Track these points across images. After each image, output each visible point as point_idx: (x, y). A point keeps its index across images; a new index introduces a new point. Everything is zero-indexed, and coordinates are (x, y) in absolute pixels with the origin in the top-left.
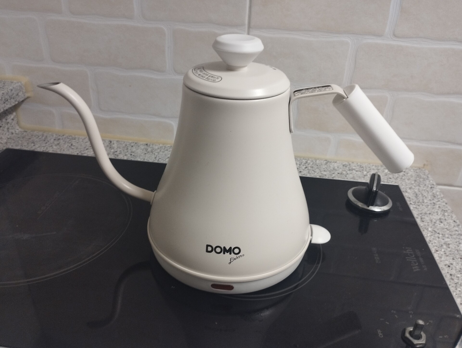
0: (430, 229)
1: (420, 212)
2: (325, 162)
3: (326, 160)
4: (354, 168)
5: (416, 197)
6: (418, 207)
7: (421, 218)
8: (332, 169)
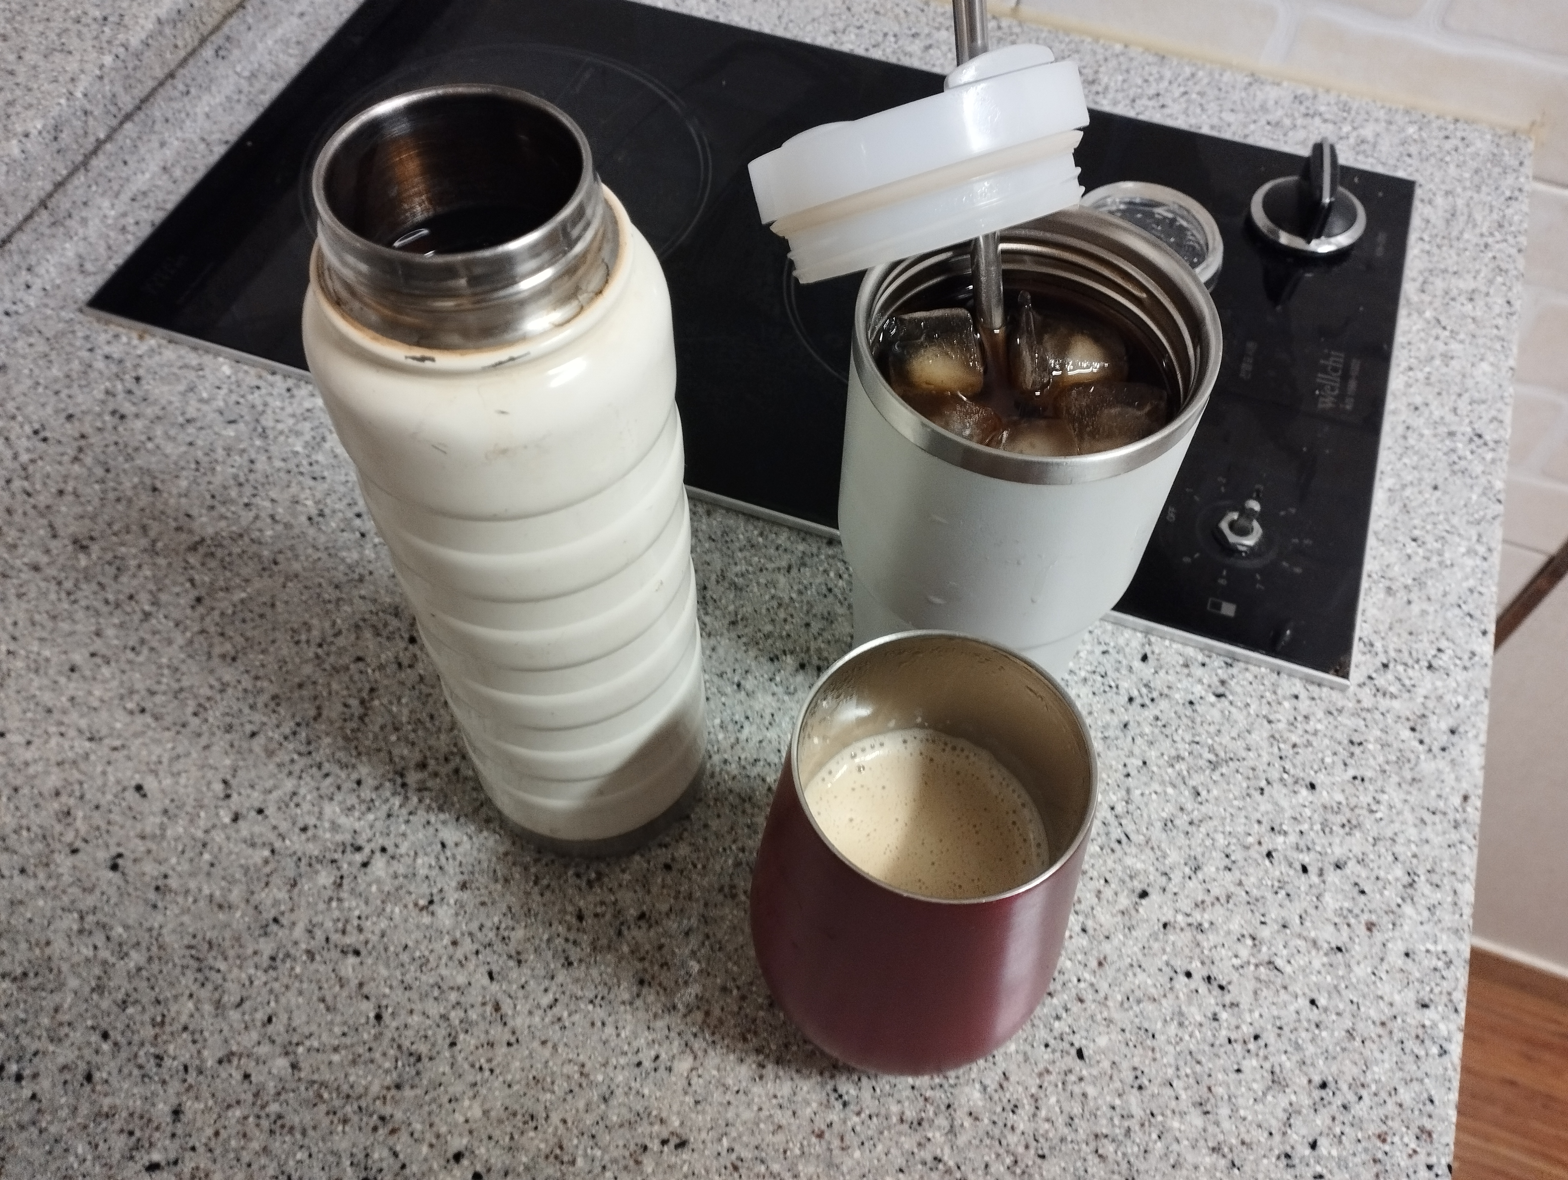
0: (1428, 314)
1: (1430, 266)
2: (1247, 80)
3: (1253, 75)
4: (1322, 109)
5: (1448, 222)
6: (1435, 250)
7: (1424, 282)
8: (1257, 105)
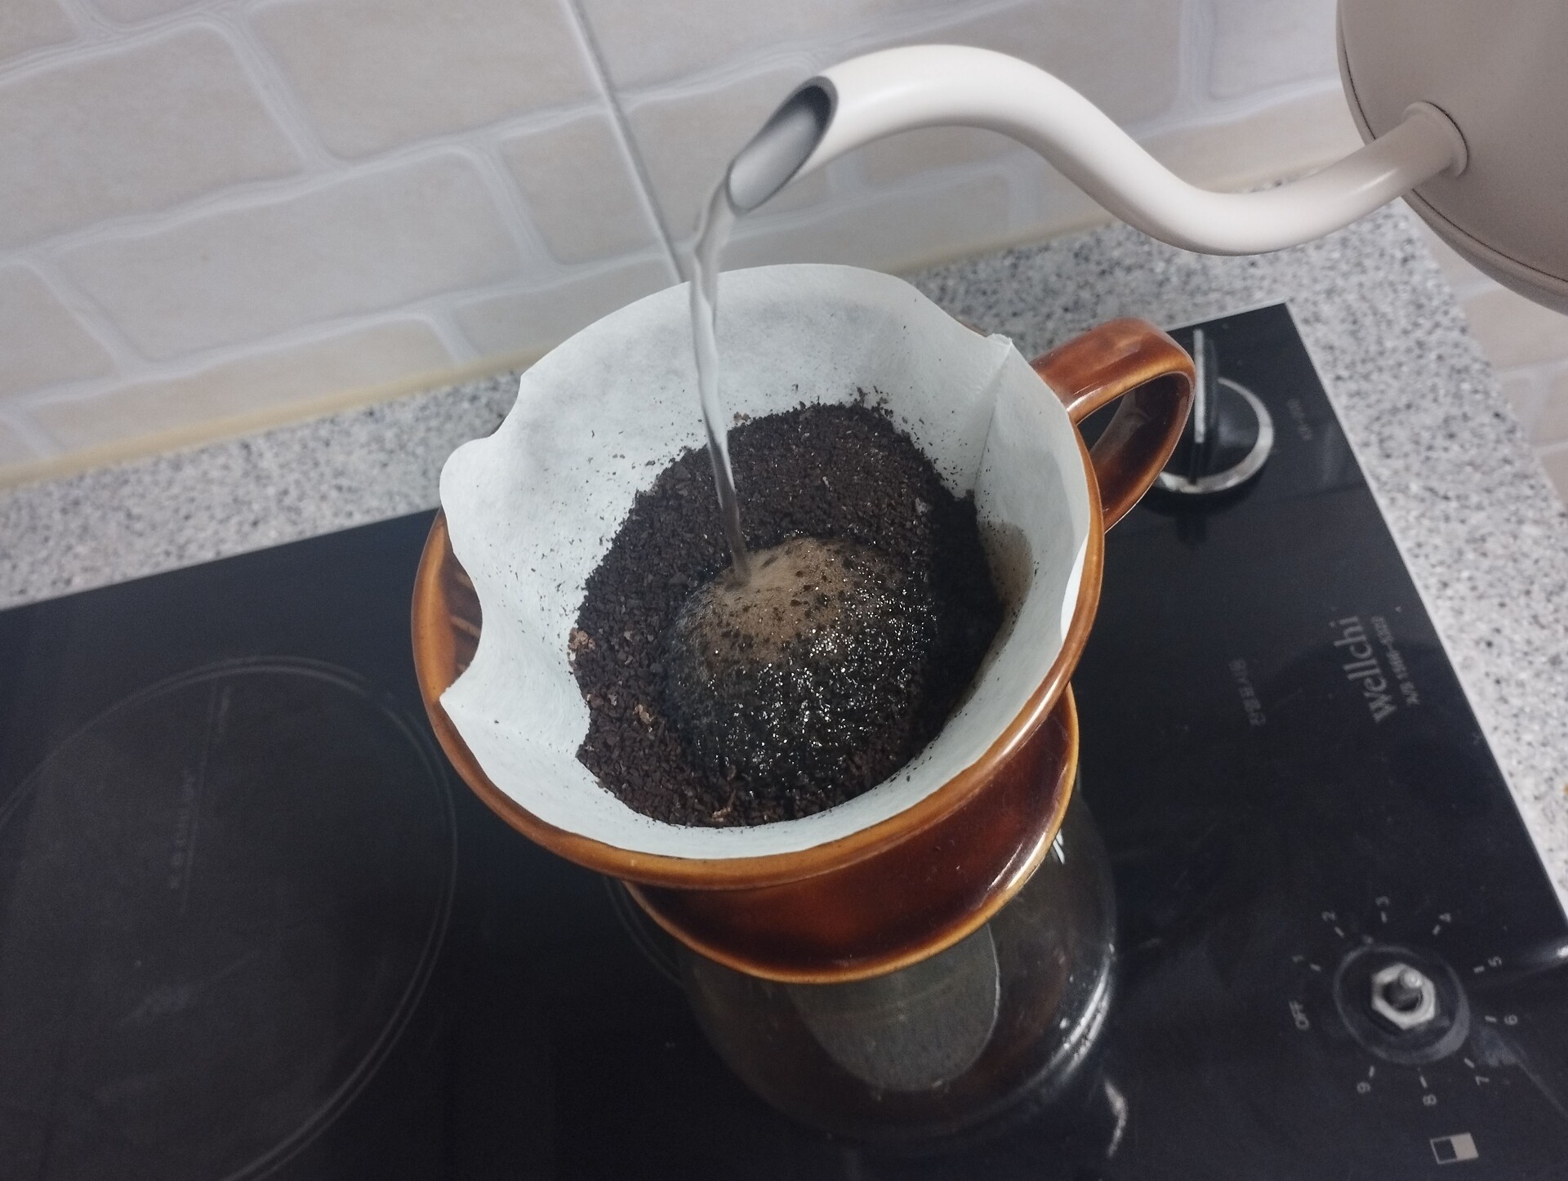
0: (1415, 487)
1: (1373, 412)
2: (1008, 262)
3: (1010, 252)
4: (1116, 254)
5: (1354, 334)
6: (1365, 386)
7: (1381, 441)
8: (1038, 290)
